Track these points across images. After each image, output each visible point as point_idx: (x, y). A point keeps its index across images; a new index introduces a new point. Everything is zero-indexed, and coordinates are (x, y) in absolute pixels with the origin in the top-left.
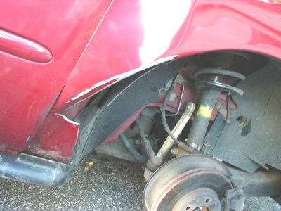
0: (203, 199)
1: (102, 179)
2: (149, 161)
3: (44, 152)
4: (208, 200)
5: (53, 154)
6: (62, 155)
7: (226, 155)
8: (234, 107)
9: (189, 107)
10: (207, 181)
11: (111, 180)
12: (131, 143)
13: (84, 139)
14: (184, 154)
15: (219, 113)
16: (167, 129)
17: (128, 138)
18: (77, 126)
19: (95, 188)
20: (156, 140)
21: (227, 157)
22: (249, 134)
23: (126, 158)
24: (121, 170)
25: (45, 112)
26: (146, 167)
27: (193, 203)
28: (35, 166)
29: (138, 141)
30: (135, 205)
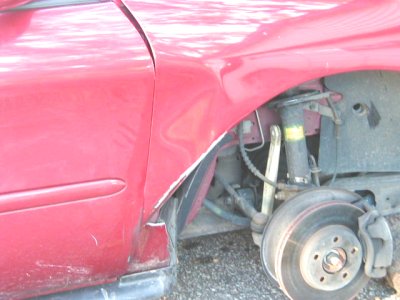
0: (330, 240)
1: (204, 276)
2: (252, 223)
3: (142, 266)
4: (336, 240)
5: (151, 263)
6: (161, 260)
7: (365, 164)
8: (339, 97)
9: (273, 133)
10: (325, 217)
11: (217, 270)
12: (220, 207)
13: (173, 233)
14: (292, 195)
15: (321, 116)
16: (258, 173)
17: (213, 201)
18: (164, 227)
19: (201, 291)
20: (255, 187)
21: (368, 165)
22: (381, 122)
23: (225, 230)
24: (225, 250)
25: (136, 229)
26: (251, 231)
27: (318, 249)
28: (139, 283)
29: (229, 200)
30: (266, 289)
